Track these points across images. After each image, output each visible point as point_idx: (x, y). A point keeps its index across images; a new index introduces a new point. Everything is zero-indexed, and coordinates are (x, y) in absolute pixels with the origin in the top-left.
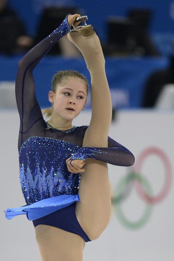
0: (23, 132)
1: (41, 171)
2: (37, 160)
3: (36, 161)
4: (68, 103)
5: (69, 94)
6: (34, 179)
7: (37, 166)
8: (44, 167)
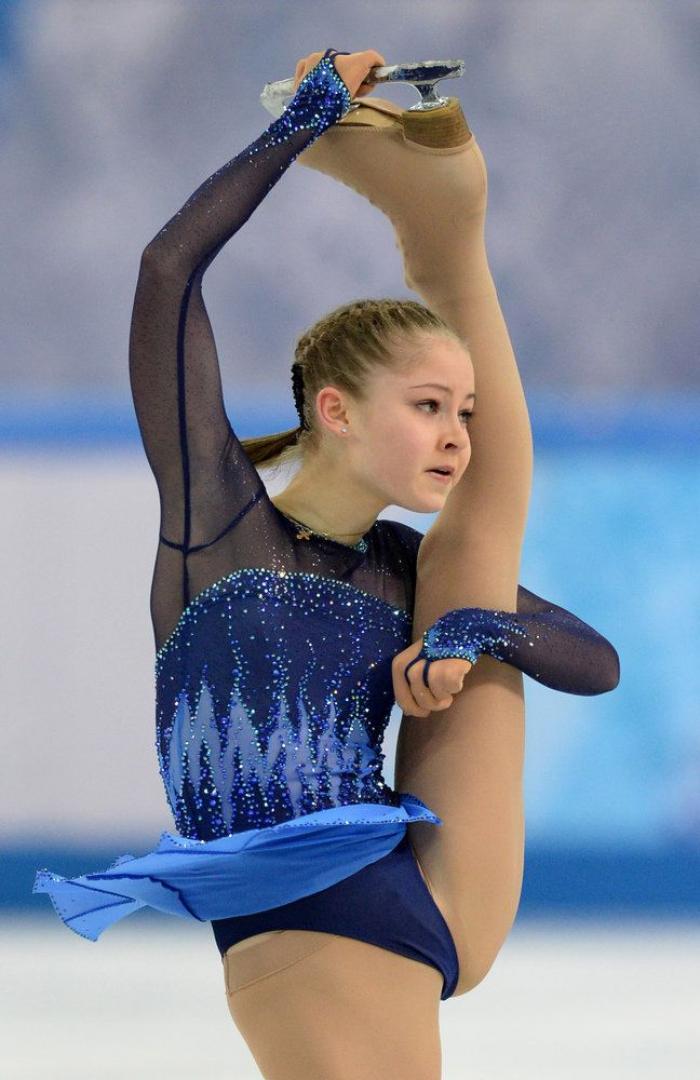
0: (193, 543)
1: (294, 718)
2: (279, 670)
3: (276, 672)
4: (438, 447)
5: (434, 405)
6: (264, 746)
7: (278, 694)
8: (303, 699)
